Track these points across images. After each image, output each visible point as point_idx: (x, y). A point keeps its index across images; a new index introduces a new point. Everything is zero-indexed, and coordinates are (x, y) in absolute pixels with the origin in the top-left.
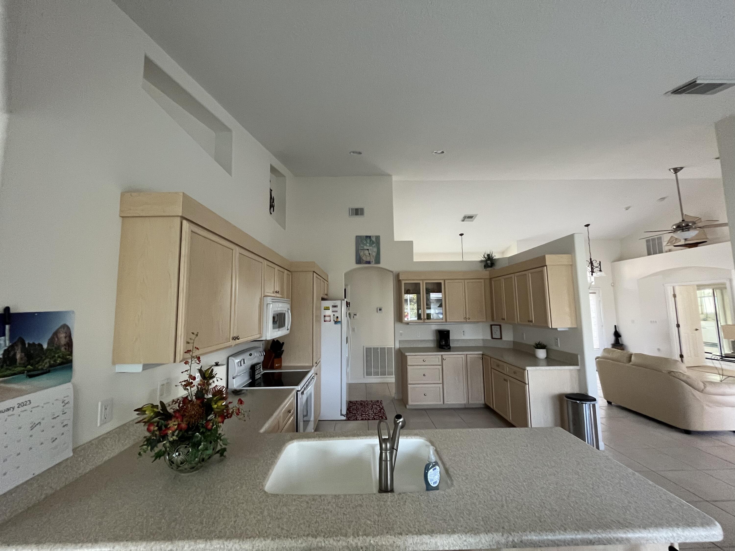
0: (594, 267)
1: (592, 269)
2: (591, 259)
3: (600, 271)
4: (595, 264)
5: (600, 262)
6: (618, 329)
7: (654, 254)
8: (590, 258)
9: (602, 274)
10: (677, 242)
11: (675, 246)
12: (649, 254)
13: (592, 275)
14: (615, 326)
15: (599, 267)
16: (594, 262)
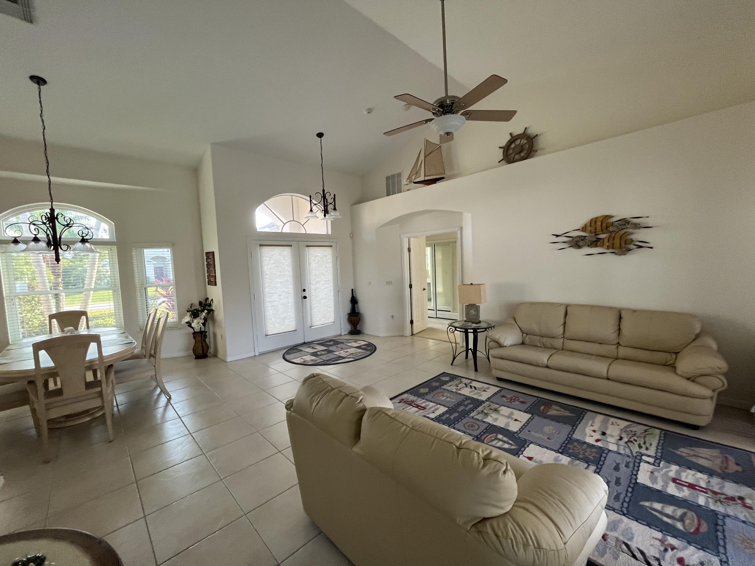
0: (328, 204)
1: (326, 206)
2: (324, 191)
3: (335, 209)
4: (330, 199)
5: (335, 195)
6: (355, 295)
7: (393, 194)
8: (322, 189)
9: (337, 213)
10: (417, 176)
11: (415, 183)
12: (388, 195)
13: (325, 216)
14: (352, 290)
15: (333, 203)
16: (327, 196)
